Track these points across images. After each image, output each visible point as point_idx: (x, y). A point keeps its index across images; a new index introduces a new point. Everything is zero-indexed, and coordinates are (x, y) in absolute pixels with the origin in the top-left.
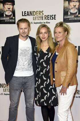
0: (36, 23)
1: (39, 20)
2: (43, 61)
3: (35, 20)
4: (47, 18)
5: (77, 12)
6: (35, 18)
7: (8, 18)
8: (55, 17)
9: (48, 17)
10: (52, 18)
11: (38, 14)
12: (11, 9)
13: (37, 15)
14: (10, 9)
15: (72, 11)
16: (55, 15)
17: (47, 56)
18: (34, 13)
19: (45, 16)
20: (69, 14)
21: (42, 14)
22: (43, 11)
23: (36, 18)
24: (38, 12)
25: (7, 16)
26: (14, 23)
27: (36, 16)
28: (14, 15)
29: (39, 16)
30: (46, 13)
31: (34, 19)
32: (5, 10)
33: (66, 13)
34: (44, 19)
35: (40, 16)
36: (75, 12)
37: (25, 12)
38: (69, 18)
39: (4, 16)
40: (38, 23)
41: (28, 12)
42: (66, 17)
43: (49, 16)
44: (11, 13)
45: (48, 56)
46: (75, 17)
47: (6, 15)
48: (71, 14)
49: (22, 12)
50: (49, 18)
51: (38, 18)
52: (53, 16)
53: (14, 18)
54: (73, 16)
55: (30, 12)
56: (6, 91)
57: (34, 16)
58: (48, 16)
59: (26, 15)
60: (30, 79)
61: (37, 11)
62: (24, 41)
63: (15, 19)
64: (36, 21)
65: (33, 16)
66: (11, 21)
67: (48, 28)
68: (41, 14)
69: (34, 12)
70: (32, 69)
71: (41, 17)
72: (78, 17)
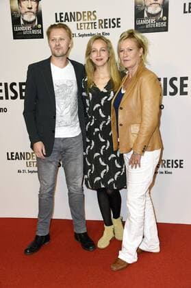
0: (83, 36)
1: (88, 28)
2: (99, 108)
3: (81, 29)
4: (103, 25)
5: (160, 12)
6: (81, 26)
7: (29, 27)
8: (118, 23)
9: (106, 23)
10: (112, 25)
11: (86, 18)
12: (34, 10)
13: (84, 20)
14: (31, 8)
15: (151, 10)
16: (120, 19)
17: (106, 97)
18: (79, 15)
19: (99, 20)
20: (146, 15)
21: (94, 18)
22: (95, 11)
23: (83, 25)
24: (86, 14)
25: (26, 23)
26: (41, 36)
27: (82, 21)
28: (40, 21)
29: (87, 22)
30: (101, 15)
31: (79, 27)
32: (23, 11)
33: (139, 14)
34: (97, 27)
35: (90, 21)
36: (157, 12)
37: (61, 14)
38: (145, 25)
39: (22, 22)
40: (86, 35)
41: (66, 14)
42: (139, 23)
43: (108, 22)
44: (33, 17)
45: (108, 98)
46: (157, 21)
47: (24, 21)
48: (150, 15)
49: (56, 14)
50: (107, 25)
51: (87, 25)
52: (115, 21)
53: (40, 26)
54: (153, 20)
55: (71, 13)
56: (32, 165)
57: (79, 22)
58: (106, 20)
59: (63, 19)
60: (74, 142)
61: (84, 12)
62: (62, 68)
63: (42, 28)
64: (82, 32)
65: (76, 22)
66: (34, 32)
67: (107, 42)
68: (92, 17)
69: (77, 13)
70: (78, 124)
71: (92, 23)
72: (163, 21)
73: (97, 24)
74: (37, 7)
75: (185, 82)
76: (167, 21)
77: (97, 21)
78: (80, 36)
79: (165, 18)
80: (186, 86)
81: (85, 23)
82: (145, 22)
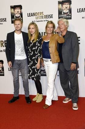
0: (38, 21)
1: (40, 19)
4: (46, 17)
5: (68, 12)
6: (37, 18)
8: (52, 16)
9: (47, 17)
10: (50, 17)
11: (39, 15)
12: (19, 12)
20: (63, 13)
22: (43, 12)
24: (39, 13)
27: (38, 16)
28: (22, 17)
30: (45, 14)
32: (15, 13)
34: (44, 18)
37: (30, 13)
40: (39, 21)
41: (32, 13)
42: (60, 16)
43: (48, 16)
44: (19, 15)
48: (64, 13)
50: (48, 17)
51: (40, 17)
52: (51, 16)
57: (37, 16)
59: (30, 15)
61: (38, 13)
62: (19, 34)
68: (42, 14)
69: (36, 13)
71: (42, 17)
72: (69, 15)
73: (44, 17)
74: (21, 11)
75: (79, 39)
76: (71, 15)
77: (44, 16)
78: (37, 21)
79: (70, 14)
80: (79, 40)
81: (39, 17)
82: (62, 16)
